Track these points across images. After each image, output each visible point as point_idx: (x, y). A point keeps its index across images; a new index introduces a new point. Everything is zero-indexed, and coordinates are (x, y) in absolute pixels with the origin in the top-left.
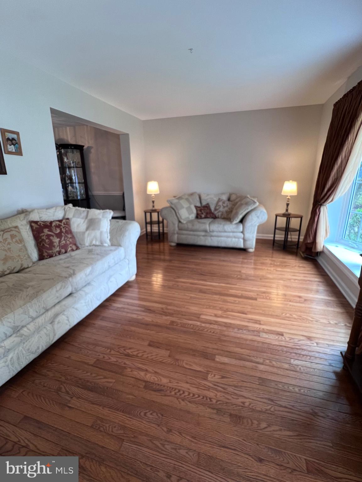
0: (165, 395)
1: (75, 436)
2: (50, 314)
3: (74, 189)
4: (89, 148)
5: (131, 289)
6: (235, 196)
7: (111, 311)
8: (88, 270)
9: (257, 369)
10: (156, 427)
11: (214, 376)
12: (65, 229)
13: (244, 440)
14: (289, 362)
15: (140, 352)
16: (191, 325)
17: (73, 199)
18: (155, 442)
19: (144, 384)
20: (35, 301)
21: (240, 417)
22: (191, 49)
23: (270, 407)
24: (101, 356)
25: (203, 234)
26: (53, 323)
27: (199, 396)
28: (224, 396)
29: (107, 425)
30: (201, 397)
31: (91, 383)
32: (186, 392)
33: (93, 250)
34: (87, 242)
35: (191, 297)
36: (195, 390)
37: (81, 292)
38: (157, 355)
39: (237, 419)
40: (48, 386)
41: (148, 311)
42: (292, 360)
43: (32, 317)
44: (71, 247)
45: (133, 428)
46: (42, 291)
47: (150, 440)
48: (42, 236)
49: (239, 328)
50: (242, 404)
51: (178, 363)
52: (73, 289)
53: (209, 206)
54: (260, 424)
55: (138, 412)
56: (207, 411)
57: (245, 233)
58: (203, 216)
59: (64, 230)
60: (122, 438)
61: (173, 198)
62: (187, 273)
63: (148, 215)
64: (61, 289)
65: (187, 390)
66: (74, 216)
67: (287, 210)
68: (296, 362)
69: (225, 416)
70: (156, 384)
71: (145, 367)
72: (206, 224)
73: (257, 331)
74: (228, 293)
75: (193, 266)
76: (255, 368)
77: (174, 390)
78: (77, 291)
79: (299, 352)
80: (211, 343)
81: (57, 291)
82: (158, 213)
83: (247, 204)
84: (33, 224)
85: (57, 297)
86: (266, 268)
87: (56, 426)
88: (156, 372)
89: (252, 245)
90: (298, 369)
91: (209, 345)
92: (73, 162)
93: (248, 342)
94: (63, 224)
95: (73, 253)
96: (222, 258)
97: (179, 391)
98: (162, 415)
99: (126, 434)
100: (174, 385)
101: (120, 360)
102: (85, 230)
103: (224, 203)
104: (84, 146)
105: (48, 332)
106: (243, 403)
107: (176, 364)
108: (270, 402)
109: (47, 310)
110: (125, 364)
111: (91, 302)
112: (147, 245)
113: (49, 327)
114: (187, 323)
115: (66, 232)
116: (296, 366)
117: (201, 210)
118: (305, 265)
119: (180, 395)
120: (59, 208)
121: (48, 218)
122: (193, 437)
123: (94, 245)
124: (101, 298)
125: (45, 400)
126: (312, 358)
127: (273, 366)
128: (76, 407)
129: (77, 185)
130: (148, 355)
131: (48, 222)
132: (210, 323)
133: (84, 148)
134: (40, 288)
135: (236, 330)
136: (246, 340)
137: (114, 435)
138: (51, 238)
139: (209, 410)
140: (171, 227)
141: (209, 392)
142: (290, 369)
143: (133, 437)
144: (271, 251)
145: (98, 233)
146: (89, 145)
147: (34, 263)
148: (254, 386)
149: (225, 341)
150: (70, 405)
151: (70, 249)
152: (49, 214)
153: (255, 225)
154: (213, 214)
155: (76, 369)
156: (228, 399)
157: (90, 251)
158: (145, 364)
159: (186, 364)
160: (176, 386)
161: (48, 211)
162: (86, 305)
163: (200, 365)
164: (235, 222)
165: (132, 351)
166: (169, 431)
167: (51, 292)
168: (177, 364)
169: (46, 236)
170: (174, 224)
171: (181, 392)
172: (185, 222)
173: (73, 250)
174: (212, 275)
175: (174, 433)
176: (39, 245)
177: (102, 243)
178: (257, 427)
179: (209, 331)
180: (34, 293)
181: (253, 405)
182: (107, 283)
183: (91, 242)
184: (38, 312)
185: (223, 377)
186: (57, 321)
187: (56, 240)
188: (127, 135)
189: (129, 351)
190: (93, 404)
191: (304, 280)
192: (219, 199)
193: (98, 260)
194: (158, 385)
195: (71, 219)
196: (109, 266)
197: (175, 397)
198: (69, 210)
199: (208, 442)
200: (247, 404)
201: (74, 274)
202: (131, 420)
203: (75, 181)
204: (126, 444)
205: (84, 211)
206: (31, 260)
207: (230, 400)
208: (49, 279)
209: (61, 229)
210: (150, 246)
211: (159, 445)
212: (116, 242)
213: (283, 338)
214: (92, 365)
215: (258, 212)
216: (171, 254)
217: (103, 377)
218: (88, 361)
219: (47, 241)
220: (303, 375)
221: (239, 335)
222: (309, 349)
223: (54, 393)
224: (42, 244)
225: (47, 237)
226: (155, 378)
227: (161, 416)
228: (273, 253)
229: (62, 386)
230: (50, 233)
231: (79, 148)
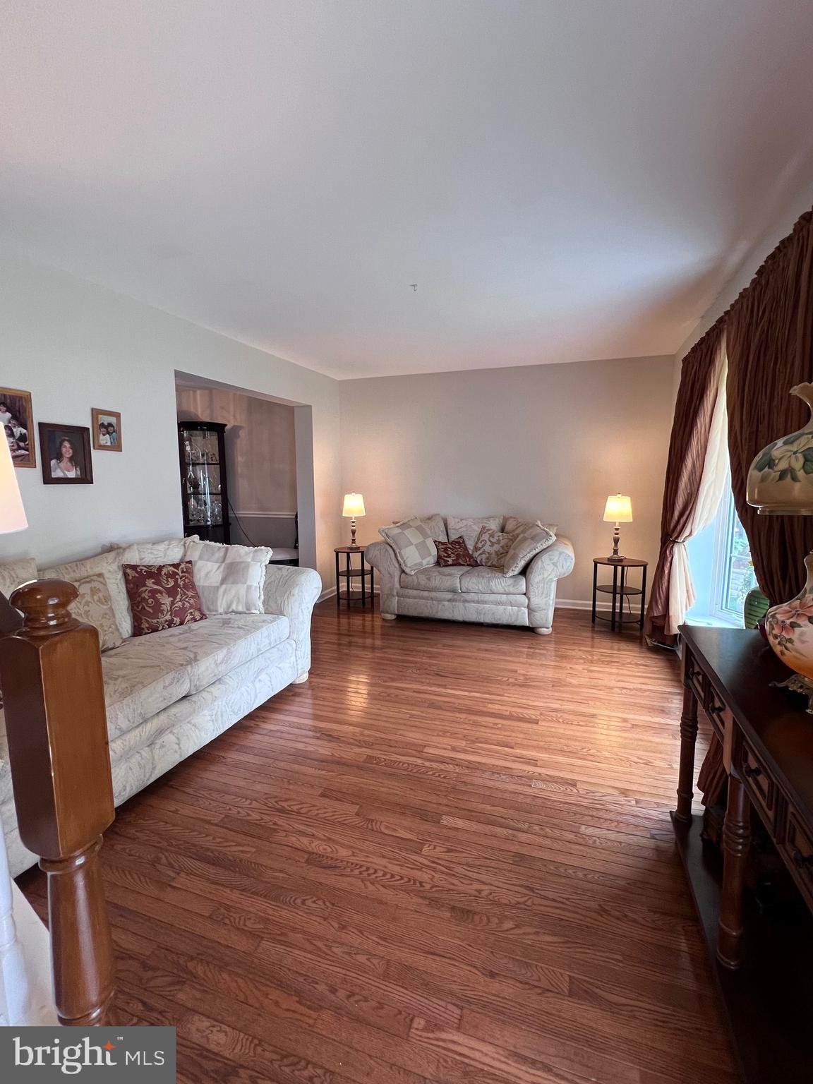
0: (342, 875)
1: (181, 929)
2: (150, 727)
3: (201, 506)
4: (236, 429)
5: (297, 699)
6: (515, 523)
7: (258, 737)
8: (221, 655)
9: (514, 839)
10: (322, 921)
11: (434, 848)
12: (184, 580)
13: (470, 946)
14: (576, 830)
15: (305, 805)
16: (404, 763)
17: (199, 524)
18: (315, 942)
19: (306, 856)
20: (128, 700)
21: (468, 911)
22: (414, 286)
23: (526, 898)
24: (234, 811)
25: (449, 596)
26: (153, 746)
27: (402, 878)
28: (446, 880)
29: (236, 916)
30: (406, 880)
31: (212, 852)
32: (379, 871)
33: (232, 621)
34: (221, 607)
35: (412, 716)
36: (397, 869)
37: (204, 694)
38: (335, 812)
39: (463, 914)
40: (137, 854)
41: (326, 738)
42: (583, 827)
43: (120, 729)
44: (191, 613)
45: (281, 921)
46: (140, 685)
47: (308, 940)
48: (142, 592)
49: (494, 771)
50: (477, 894)
51: (372, 825)
52: (192, 687)
53: (464, 542)
54: (502, 923)
55: (291, 898)
56: (413, 900)
57: (532, 595)
58: (450, 561)
59: (181, 583)
60: (261, 934)
61: (393, 526)
62: (410, 671)
63: (343, 557)
64: (170, 684)
65: (381, 868)
66: (200, 558)
67: (616, 552)
68: (591, 831)
69: (442, 909)
70: (327, 857)
71: (310, 830)
72: (455, 577)
73: (526, 777)
74: (485, 709)
75: (425, 660)
76: (511, 838)
77: (358, 867)
78: (199, 691)
79: (601, 814)
80: (438, 795)
81: (165, 687)
82: (362, 553)
83: (534, 538)
84: (128, 571)
85: (165, 699)
86: (568, 666)
87: (148, 914)
88: (329, 839)
89: (546, 619)
90: (591, 842)
91: (433, 798)
92: (203, 455)
93: (506, 796)
94: (180, 572)
95: (195, 626)
96: (483, 646)
97: (368, 869)
98: (333, 904)
99: (267, 929)
100: (360, 859)
101: (266, 818)
102: (218, 584)
103: (492, 536)
104: (226, 425)
105: (143, 761)
106: (479, 891)
107: (368, 827)
108: (527, 892)
109: (145, 721)
110: (275, 824)
111: (222, 716)
112: (339, 617)
113: (145, 752)
114: (398, 760)
115: (186, 587)
116: (587, 838)
117: (446, 550)
118: (649, 662)
119: (369, 875)
120: (174, 543)
121: (154, 560)
122: (381, 938)
123: (233, 611)
124: (239, 710)
125: (131, 876)
126: (621, 825)
127: (546, 836)
128: (184, 888)
129: (208, 498)
130: (319, 812)
131: (155, 567)
132: (442, 761)
133: (226, 428)
134: (137, 680)
135: (487, 775)
136: (505, 791)
137: (246, 931)
138: (158, 596)
139: (416, 900)
140: (387, 582)
141: (420, 873)
142: (576, 841)
143: (279, 935)
144: (589, 634)
145: (242, 589)
146: (236, 424)
147: (124, 641)
148: (504, 866)
149: (464, 792)
150: (175, 885)
151: (189, 617)
152: (155, 553)
153: (551, 580)
154: (471, 557)
155: (188, 829)
156: (454, 884)
157: (226, 623)
158: (310, 826)
159: (387, 827)
160: (363, 861)
161: (157, 547)
162: (213, 721)
163: (411, 830)
164: (510, 574)
165: (288, 803)
166: (343, 927)
167: (154, 688)
168: (370, 826)
169: (149, 591)
170: (391, 576)
171: (371, 871)
172: (413, 573)
173: (194, 620)
174: (458, 676)
175: (350, 931)
176: (135, 608)
177: (248, 609)
178: (496, 928)
179: (437, 775)
180: (127, 688)
181: (495, 894)
182: (253, 682)
183: (229, 606)
184: (132, 721)
185: (449, 851)
186: (159, 742)
187: (166, 600)
188: (308, 408)
189: (285, 804)
190: (214, 883)
191: (640, 690)
192: (484, 528)
193: (240, 638)
194: (332, 858)
195: (196, 562)
196: (259, 650)
197: (359, 878)
198: (193, 546)
199: (407, 946)
200: (484, 893)
201: (193, 660)
202: (279, 909)
203: (205, 490)
204: (266, 944)
205: (220, 548)
206: (121, 634)
207: (457, 886)
208: (152, 667)
209: (176, 581)
210: (344, 620)
211: (323, 948)
212: (275, 606)
213: (575, 791)
214: (216, 825)
215: (554, 554)
216: (384, 635)
217: (234, 844)
218: (209, 818)
219: (150, 601)
220: (598, 852)
221: (491, 784)
222: (620, 810)
223: (149, 866)
224: (140, 607)
225: (150, 594)
226: (325, 847)
227: (331, 906)
228: (593, 638)
229: (161, 855)
230: (156, 587)
231: (218, 429)
